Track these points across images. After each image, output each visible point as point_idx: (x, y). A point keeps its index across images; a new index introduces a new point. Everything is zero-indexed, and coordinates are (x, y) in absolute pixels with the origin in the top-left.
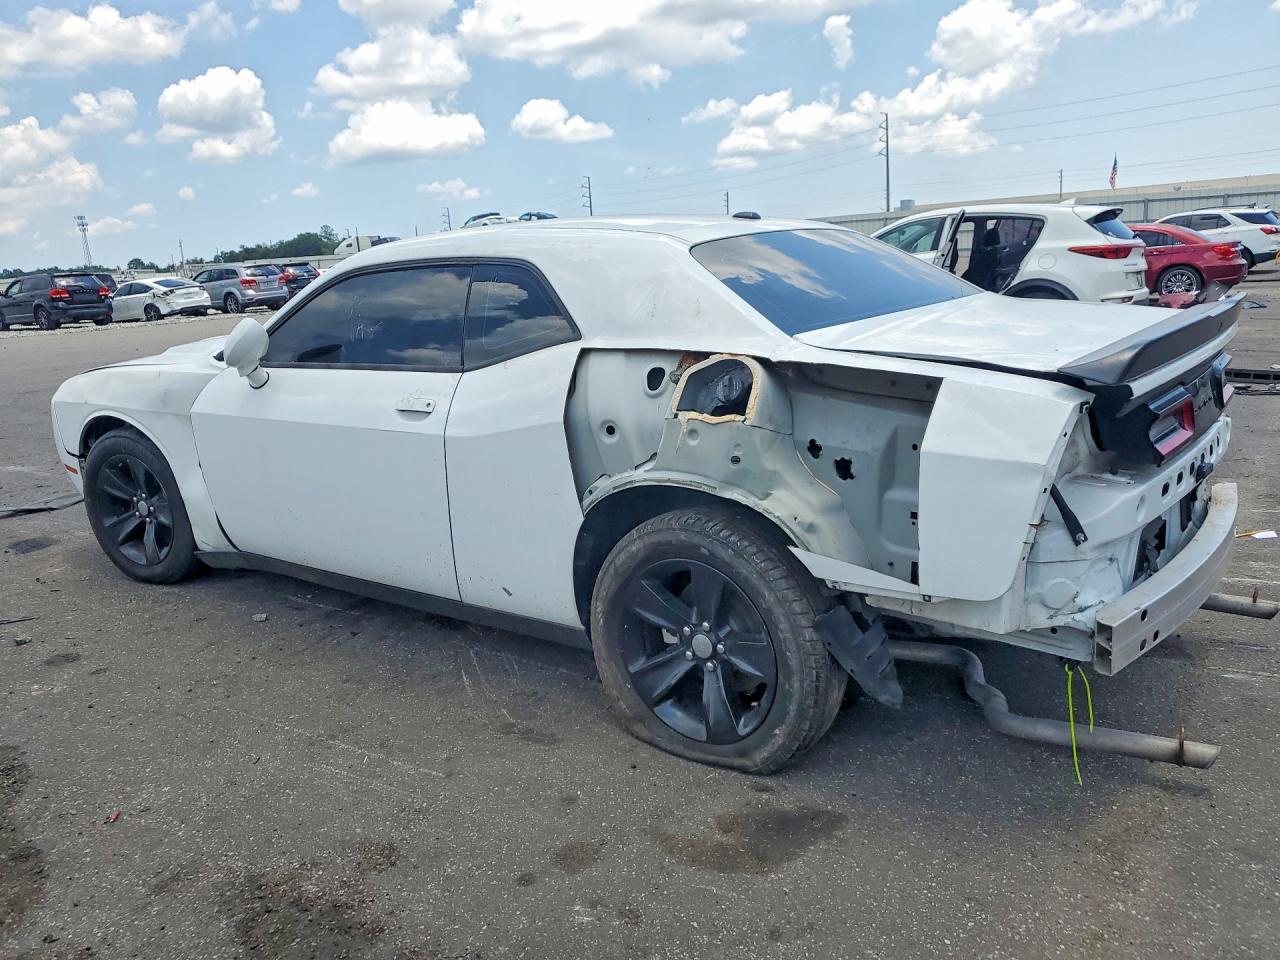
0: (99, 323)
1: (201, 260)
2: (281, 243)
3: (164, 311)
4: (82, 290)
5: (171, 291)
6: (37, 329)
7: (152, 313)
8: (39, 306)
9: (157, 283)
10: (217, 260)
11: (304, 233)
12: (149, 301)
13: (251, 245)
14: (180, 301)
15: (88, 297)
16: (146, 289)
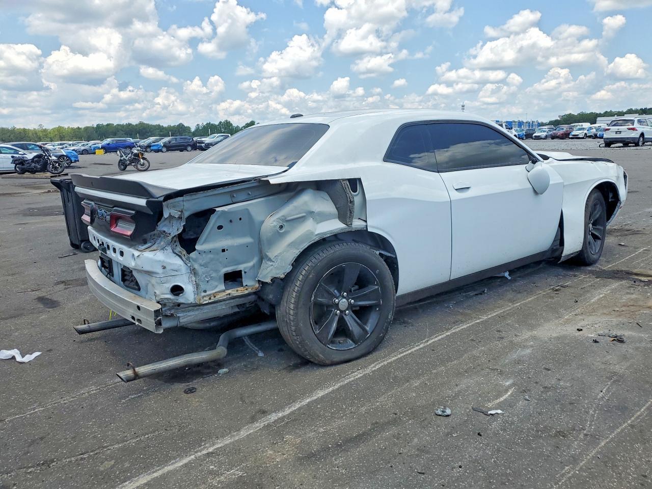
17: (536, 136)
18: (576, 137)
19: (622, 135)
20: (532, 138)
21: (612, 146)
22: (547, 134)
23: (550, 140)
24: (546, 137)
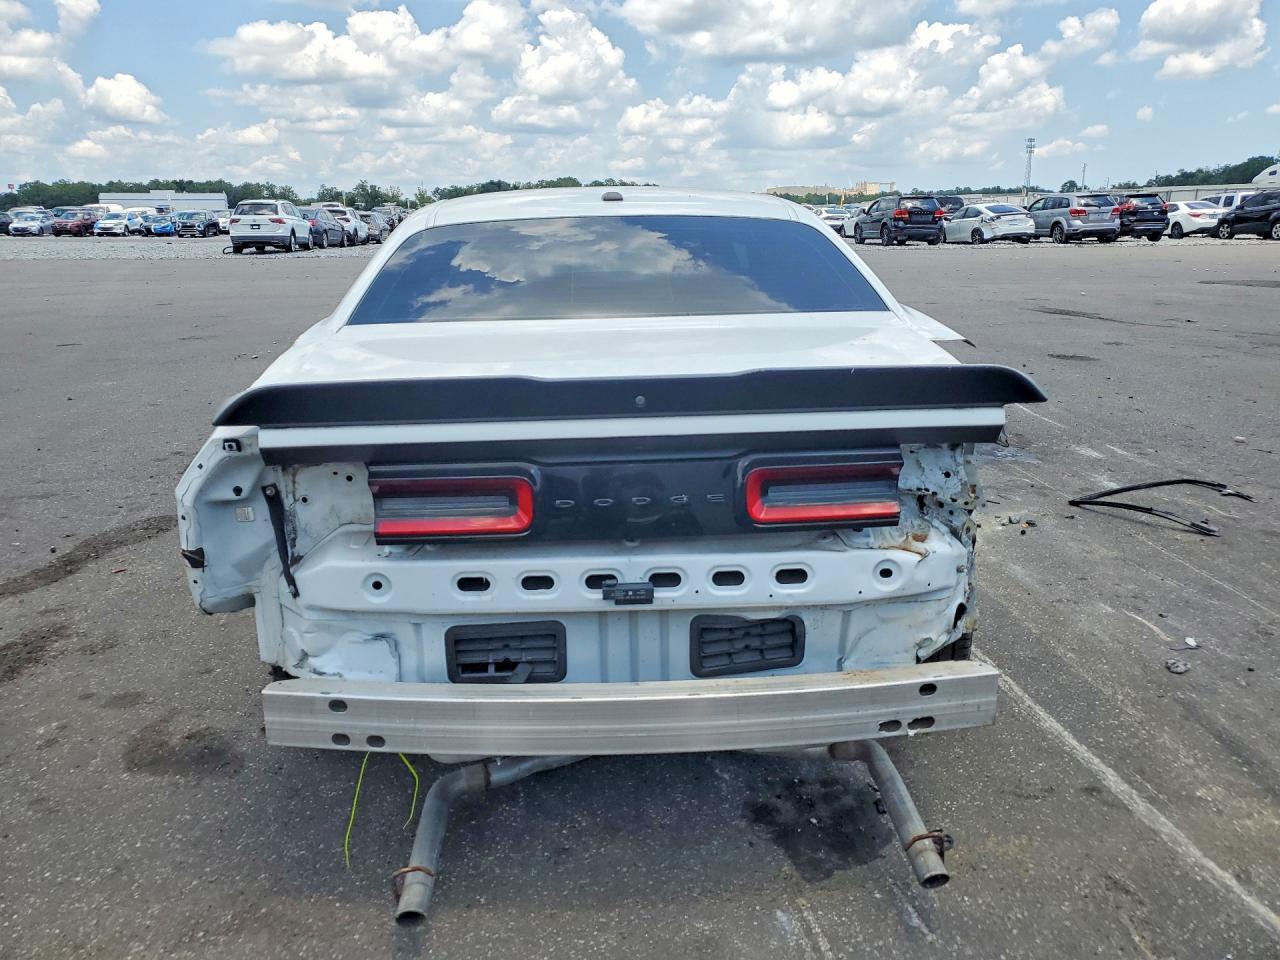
0: (931, 243)
1: (1134, 184)
2: (1227, 167)
3: (987, 236)
4: (921, 212)
5: (998, 217)
6: (879, 244)
7: (977, 237)
8: (885, 224)
9: (988, 208)
10: (1149, 184)
11: (1257, 156)
12: (977, 225)
13: (1191, 169)
14: (1004, 227)
15: (924, 218)
16: (978, 213)
17: (16, 229)
18: (107, 233)
19: (263, 232)
20: (8, 233)
21: (245, 251)
22: (42, 225)
23: (53, 237)
24: (41, 232)
